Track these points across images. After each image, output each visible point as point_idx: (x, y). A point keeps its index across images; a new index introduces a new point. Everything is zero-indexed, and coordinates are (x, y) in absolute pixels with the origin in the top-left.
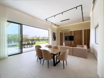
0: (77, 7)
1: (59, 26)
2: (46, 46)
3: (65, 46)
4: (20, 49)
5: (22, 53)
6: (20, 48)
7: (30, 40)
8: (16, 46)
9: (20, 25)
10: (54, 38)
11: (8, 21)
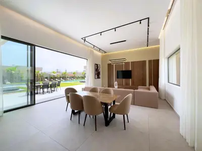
0: (141, 20)
1: (105, 52)
2: (84, 89)
3: (118, 88)
4: (29, 96)
5: (34, 104)
6: (30, 94)
7: (46, 78)
8: (17, 90)
9: (29, 46)
10: (98, 74)
11: (3, 37)
